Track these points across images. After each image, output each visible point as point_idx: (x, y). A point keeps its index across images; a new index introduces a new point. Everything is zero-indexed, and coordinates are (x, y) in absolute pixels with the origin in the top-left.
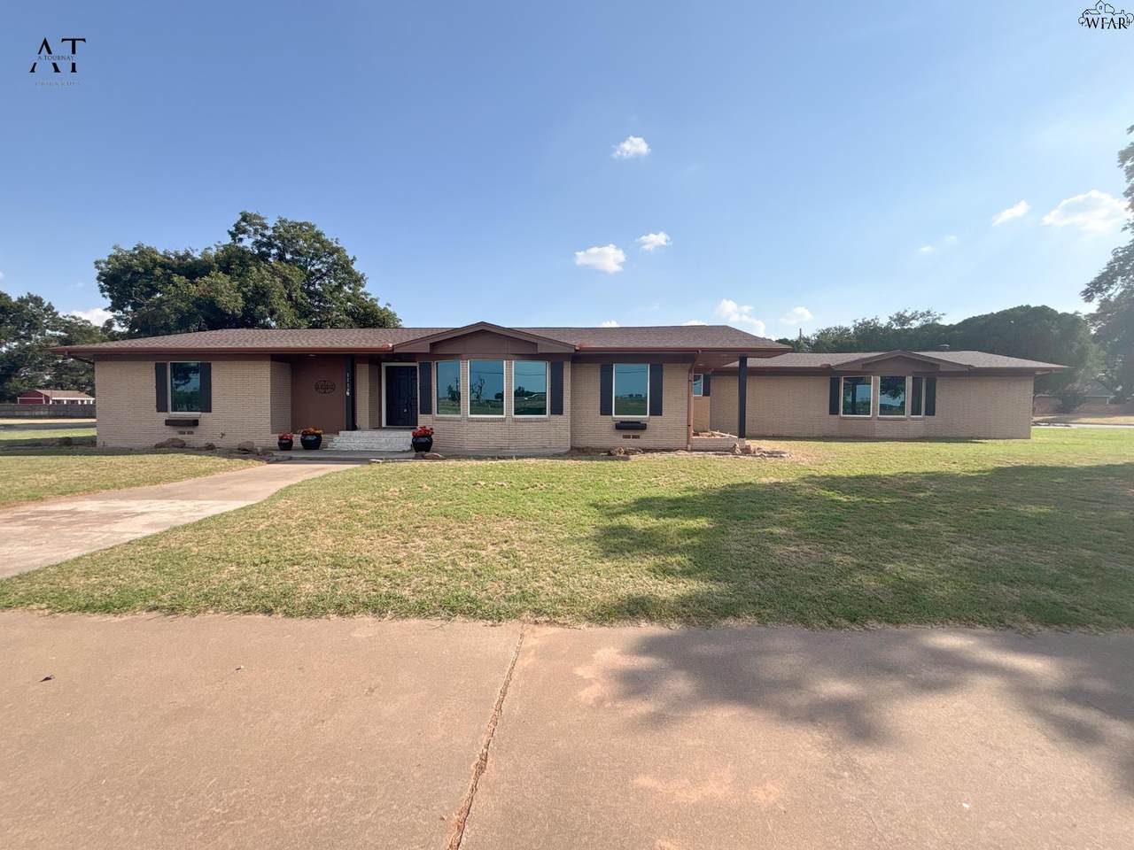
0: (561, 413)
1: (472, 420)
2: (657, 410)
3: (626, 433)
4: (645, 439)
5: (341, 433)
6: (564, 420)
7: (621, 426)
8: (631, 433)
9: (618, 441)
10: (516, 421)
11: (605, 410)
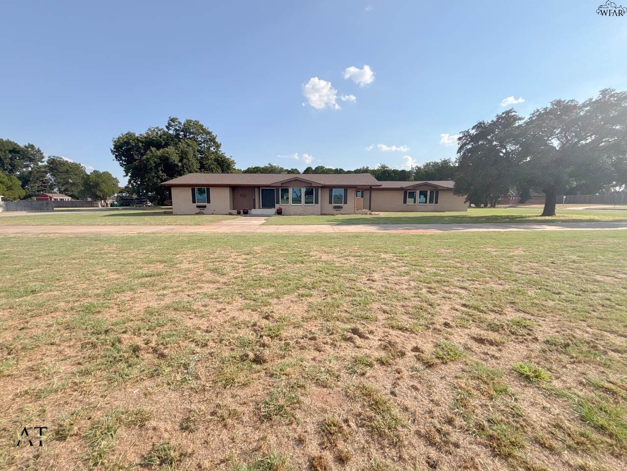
0: (318, 203)
1: (292, 206)
2: (346, 203)
3: (337, 209)
4: (342, 211)
5: (252, 210)
6: (318, 205)
7: (335, 207)
8: (338, 209)
9: (334, 211)
10: (305, 206)
11: (330, 203)
